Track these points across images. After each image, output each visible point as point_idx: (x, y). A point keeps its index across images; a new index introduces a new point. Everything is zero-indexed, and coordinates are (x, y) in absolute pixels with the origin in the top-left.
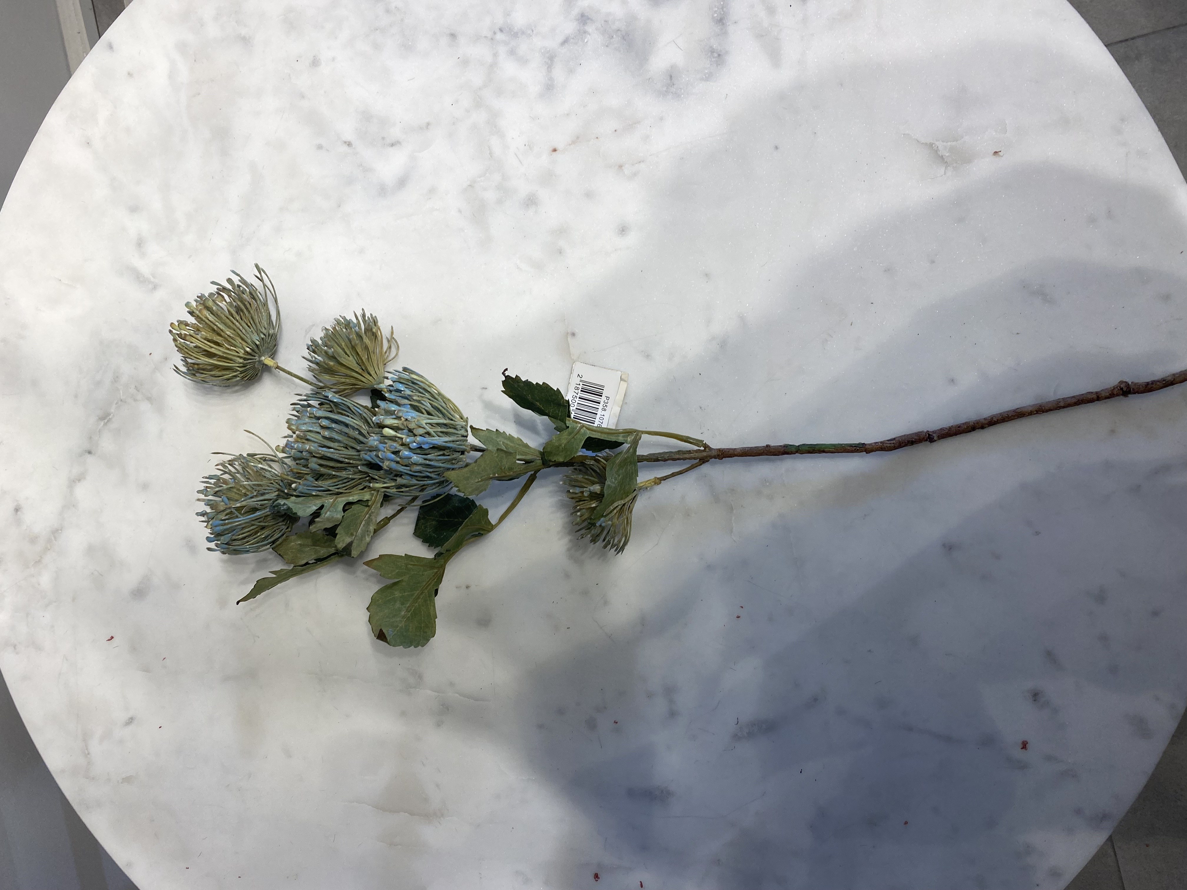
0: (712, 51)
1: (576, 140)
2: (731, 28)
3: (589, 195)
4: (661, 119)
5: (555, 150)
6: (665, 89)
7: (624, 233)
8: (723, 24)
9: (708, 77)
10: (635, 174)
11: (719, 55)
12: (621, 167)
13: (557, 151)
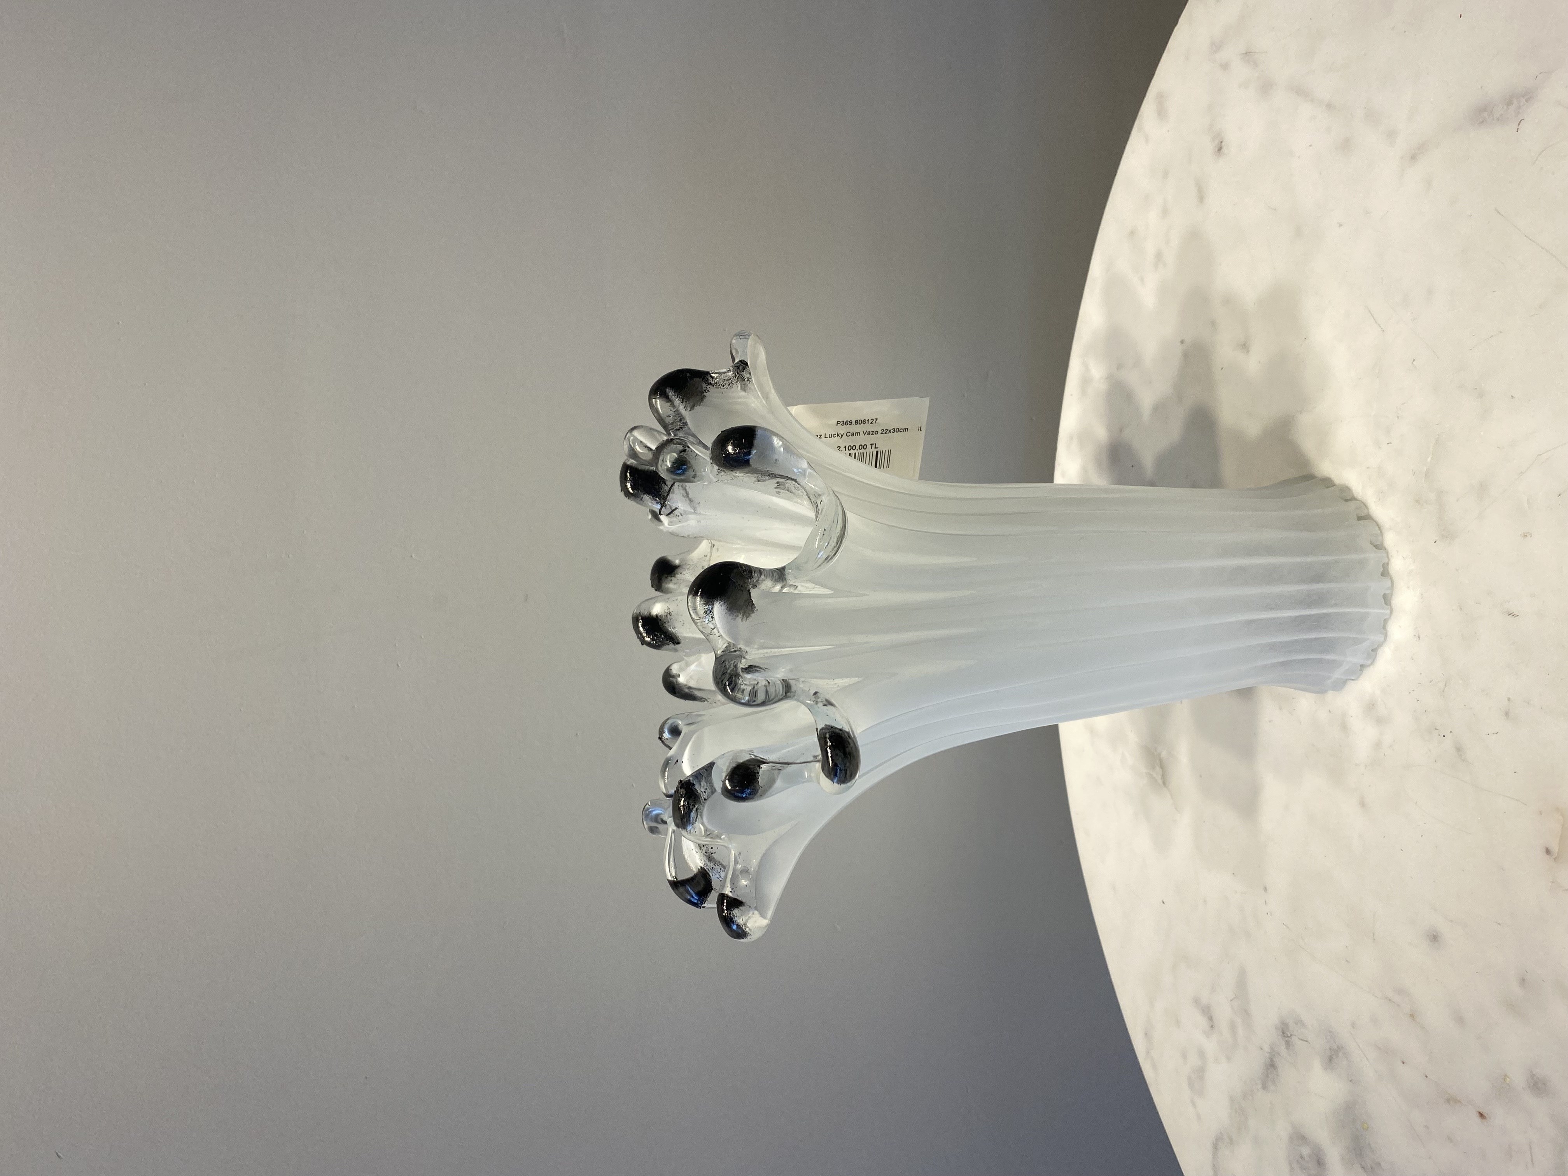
0: (1288, 1044)
1: (1451, 1101)
2: (1267, 1048)
3: (1460, 1020)
4: (1353, 1025)
5: (1481, 1115)
6: (1340, 1054)
7: (1435, 934)
8: (1272, 1060)
9: (1299, 1022)
10: (1401, 991)
11: (1283, 1033)
12: (1412, 1016)
13: (1481, 1111)
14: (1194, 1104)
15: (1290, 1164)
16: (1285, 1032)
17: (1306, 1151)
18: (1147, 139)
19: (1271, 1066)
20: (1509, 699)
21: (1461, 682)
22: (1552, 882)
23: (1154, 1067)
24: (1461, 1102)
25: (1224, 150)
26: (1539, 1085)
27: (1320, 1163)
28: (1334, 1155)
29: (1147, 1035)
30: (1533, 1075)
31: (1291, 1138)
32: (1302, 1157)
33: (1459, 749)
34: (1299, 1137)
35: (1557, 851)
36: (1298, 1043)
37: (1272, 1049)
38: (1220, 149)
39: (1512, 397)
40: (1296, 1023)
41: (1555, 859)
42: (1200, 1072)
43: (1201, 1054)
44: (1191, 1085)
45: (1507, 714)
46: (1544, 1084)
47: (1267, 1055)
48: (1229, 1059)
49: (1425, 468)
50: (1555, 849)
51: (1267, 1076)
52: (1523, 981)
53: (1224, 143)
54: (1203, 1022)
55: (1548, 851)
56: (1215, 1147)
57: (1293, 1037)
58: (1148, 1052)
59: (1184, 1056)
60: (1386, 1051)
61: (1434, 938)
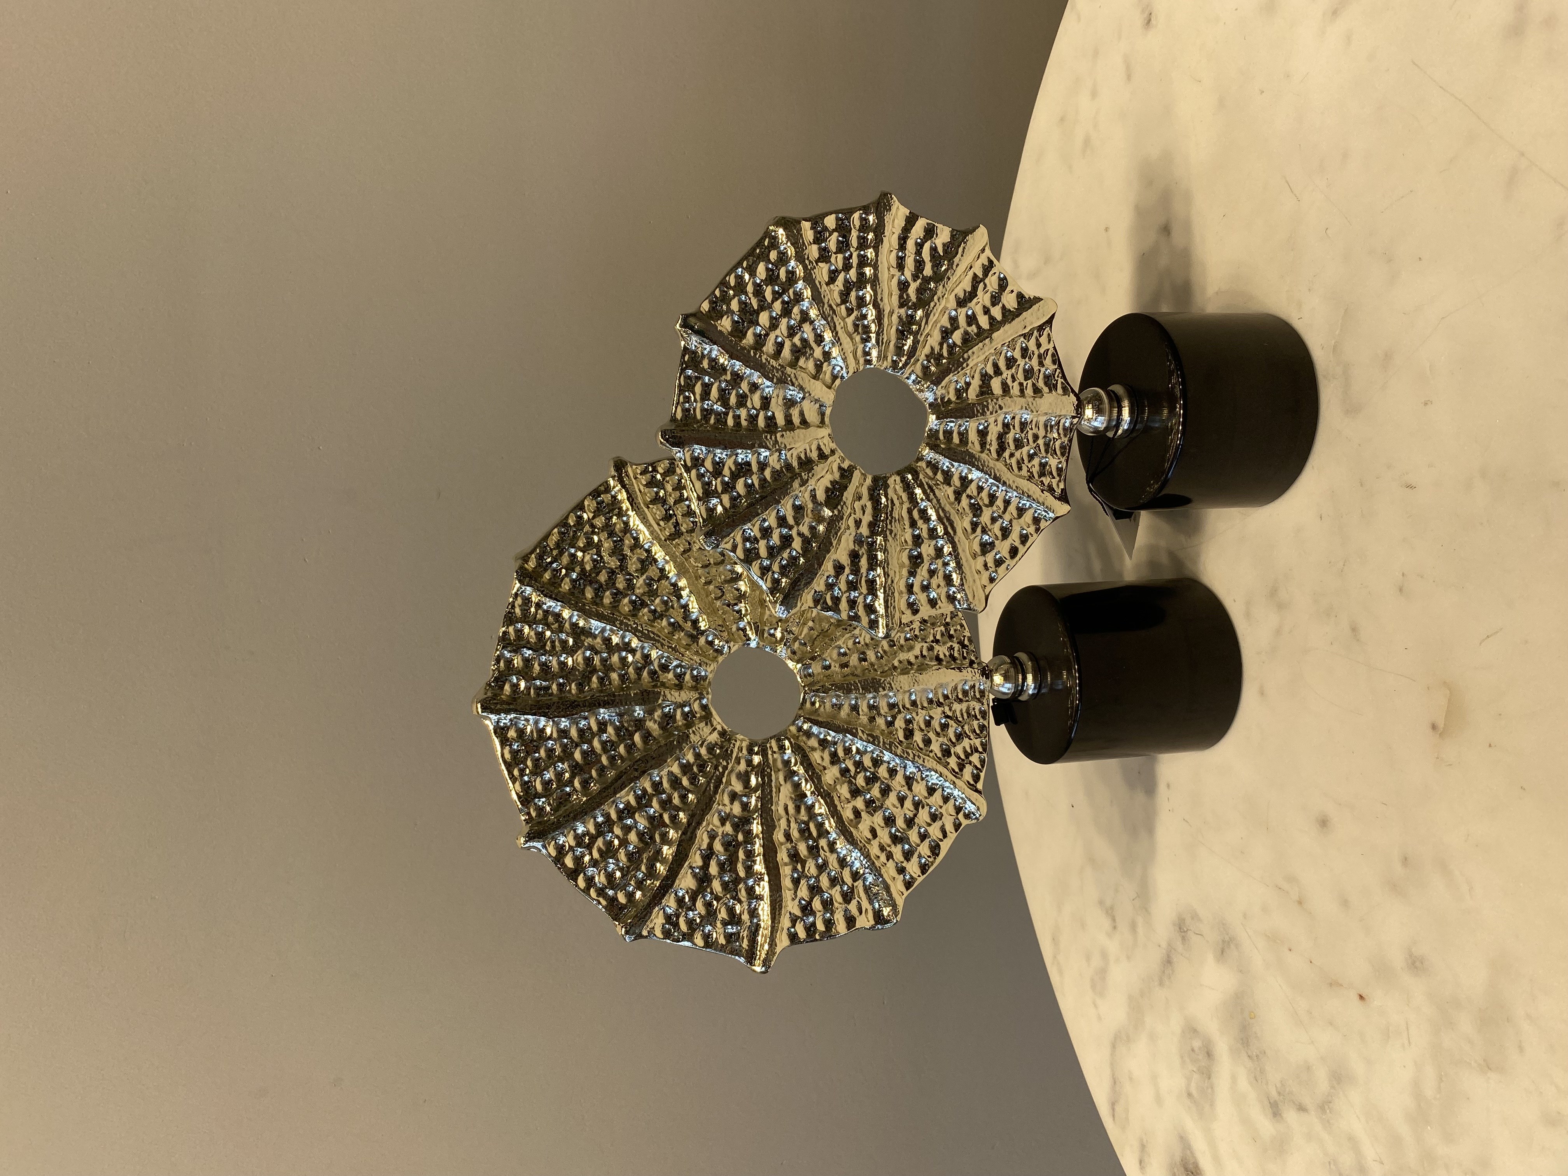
14: (1096, 1006)
15: (1182, 1057)
16: (1182, 928)
17: (1197, 1044)
18: (1079, 19)
19: (1168, 962)
20: (1403, 575)
21: (1358, 560)
22: (1437, 758)
23: (1061, 972)
24: (1341, 985)
25: (1153, 22)
26: (1418, 964)
27: (1209, 1054)
28: (1222, 1047)
29: (1055, 940)
30: (1411, 955)
31: (1183, 1032)
32: (1193, 1050)
33: (1354, 629)
34: (1191, 1030)
35: (1442, 726)
36: (1194, 938)
37: (1169, 945)
38: (1149, 21)
39: (1420, 258)
40: (1193, 918)
41: (1440, 735)
42: (1102, 974)
43: (1104, 955)
44: (1093, 987)
45: (1401, 590)
46: (1422, 963)
47: (1165, 952)
48: (1128, 958)
49: (1333, 342)
50: (1441, 724)
51: (1164, 972)
52: (1405, 861)
53: (1153, 14)
54: (1106, 923)
55: (1434, 727)
56: (1114, 1046)
57: (1189, 932)
58: (1055, 957)
59: (1088, 958)
60: (1274, 939)
61: (1324, 823)
